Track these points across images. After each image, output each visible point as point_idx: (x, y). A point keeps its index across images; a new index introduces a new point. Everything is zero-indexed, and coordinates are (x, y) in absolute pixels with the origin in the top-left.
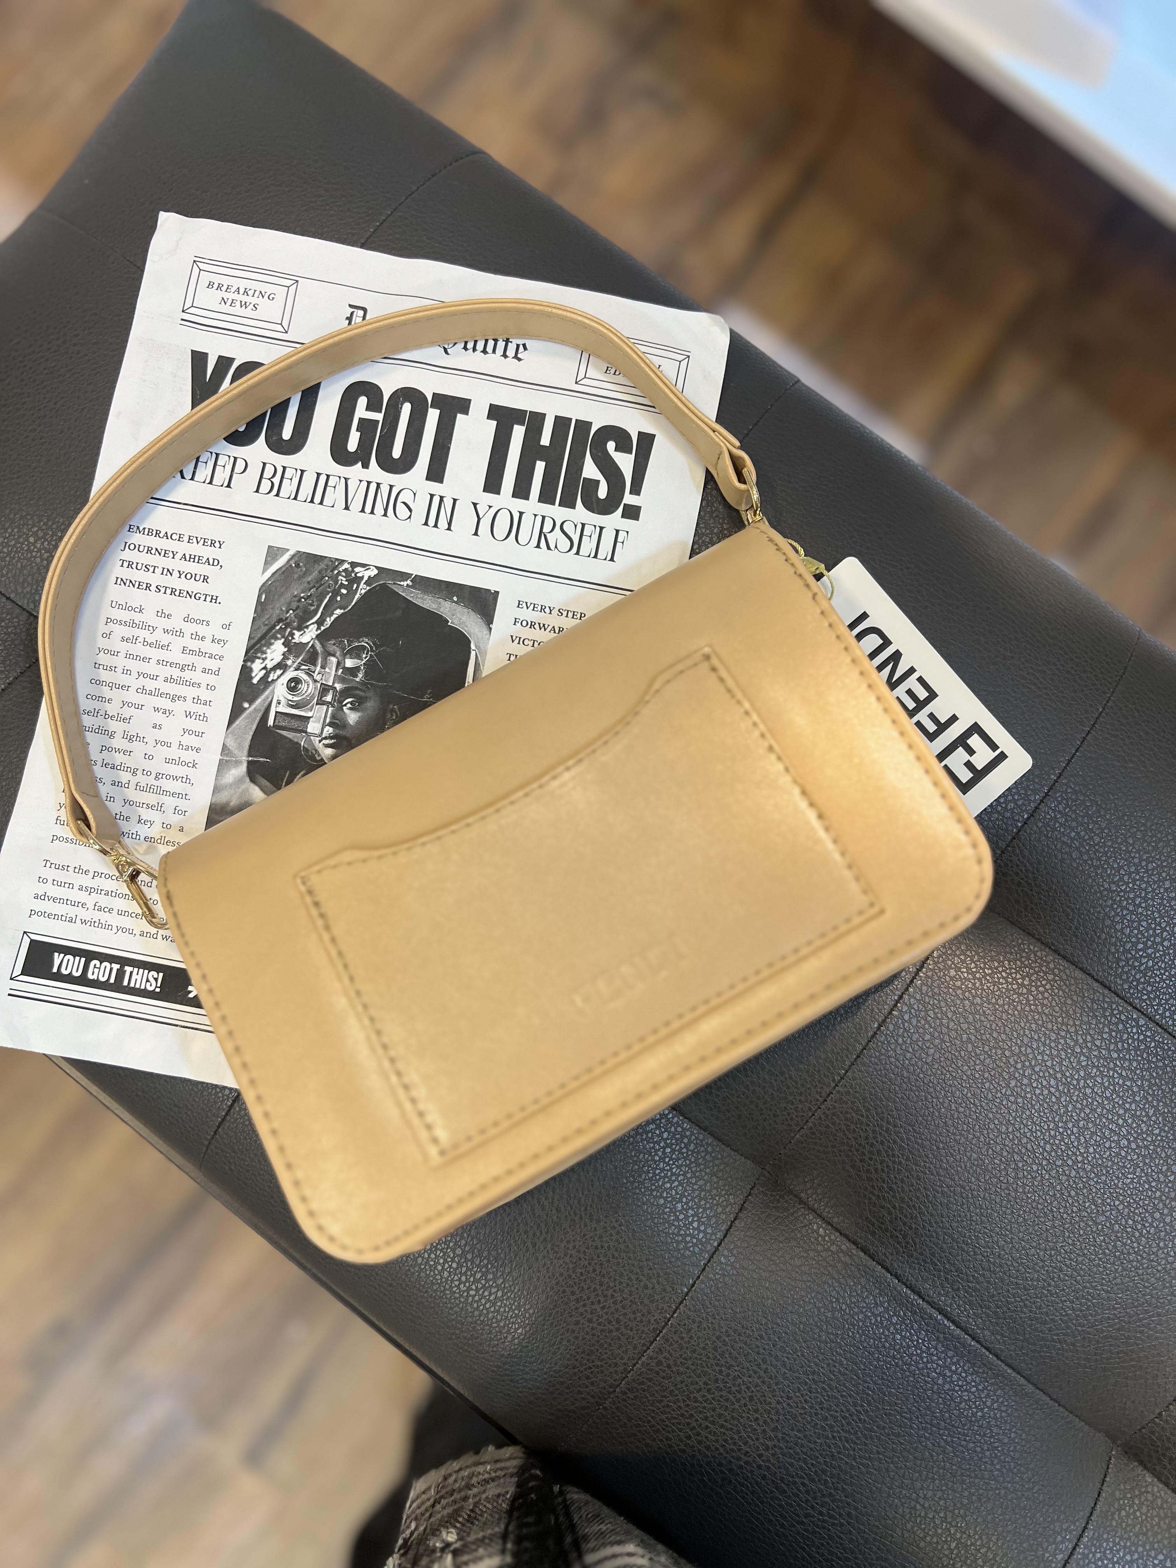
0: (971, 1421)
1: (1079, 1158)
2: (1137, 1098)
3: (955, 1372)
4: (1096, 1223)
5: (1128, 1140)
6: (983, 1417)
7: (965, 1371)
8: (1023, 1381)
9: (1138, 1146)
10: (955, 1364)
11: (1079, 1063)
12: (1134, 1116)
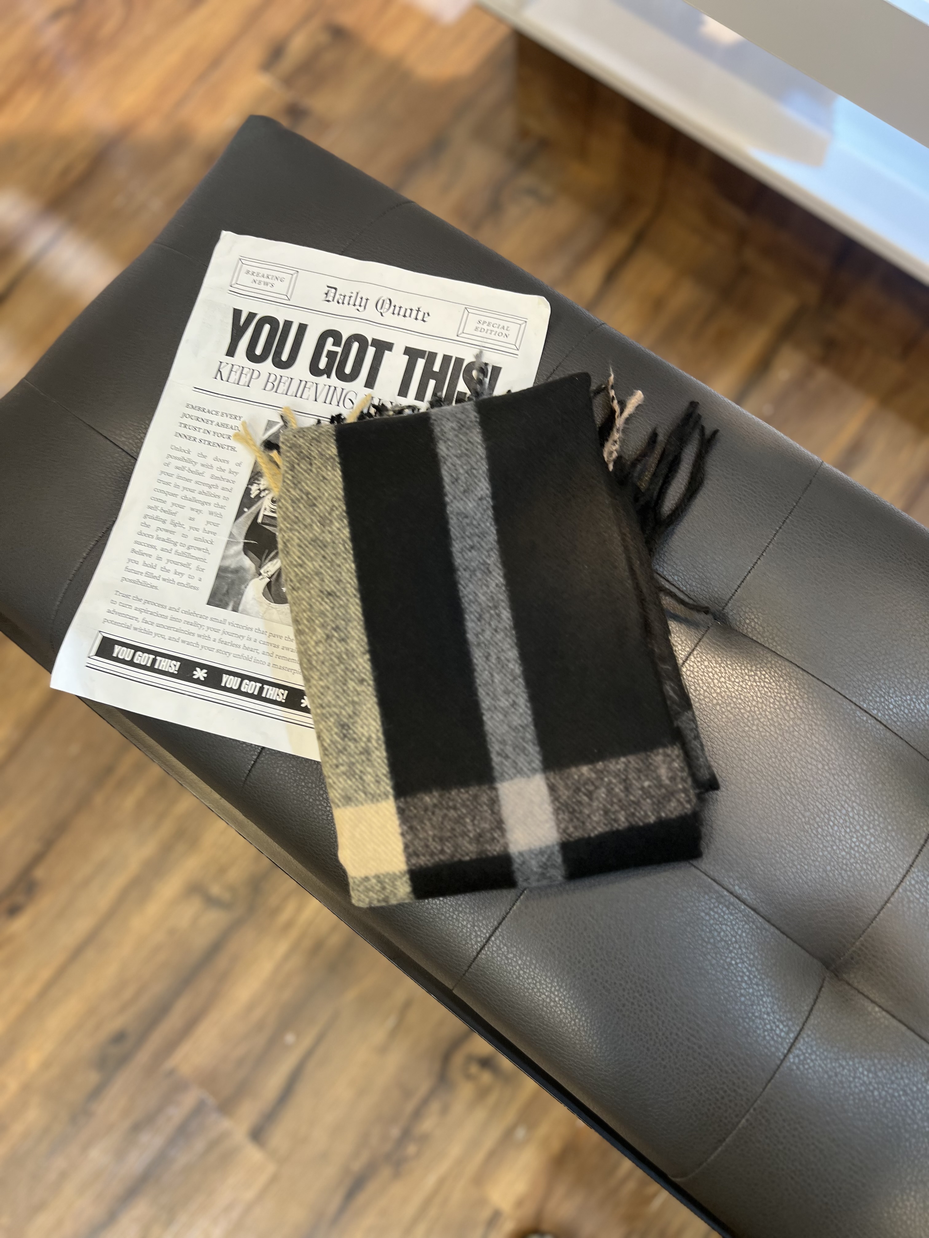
1: (792, 776)
2: (828, 738)
3: (716, 913)
5: (823, 764)
6: (736, 942)
7: (723, 912)
9: (830, 768)
11: (789, 716)
12: (826, 750)
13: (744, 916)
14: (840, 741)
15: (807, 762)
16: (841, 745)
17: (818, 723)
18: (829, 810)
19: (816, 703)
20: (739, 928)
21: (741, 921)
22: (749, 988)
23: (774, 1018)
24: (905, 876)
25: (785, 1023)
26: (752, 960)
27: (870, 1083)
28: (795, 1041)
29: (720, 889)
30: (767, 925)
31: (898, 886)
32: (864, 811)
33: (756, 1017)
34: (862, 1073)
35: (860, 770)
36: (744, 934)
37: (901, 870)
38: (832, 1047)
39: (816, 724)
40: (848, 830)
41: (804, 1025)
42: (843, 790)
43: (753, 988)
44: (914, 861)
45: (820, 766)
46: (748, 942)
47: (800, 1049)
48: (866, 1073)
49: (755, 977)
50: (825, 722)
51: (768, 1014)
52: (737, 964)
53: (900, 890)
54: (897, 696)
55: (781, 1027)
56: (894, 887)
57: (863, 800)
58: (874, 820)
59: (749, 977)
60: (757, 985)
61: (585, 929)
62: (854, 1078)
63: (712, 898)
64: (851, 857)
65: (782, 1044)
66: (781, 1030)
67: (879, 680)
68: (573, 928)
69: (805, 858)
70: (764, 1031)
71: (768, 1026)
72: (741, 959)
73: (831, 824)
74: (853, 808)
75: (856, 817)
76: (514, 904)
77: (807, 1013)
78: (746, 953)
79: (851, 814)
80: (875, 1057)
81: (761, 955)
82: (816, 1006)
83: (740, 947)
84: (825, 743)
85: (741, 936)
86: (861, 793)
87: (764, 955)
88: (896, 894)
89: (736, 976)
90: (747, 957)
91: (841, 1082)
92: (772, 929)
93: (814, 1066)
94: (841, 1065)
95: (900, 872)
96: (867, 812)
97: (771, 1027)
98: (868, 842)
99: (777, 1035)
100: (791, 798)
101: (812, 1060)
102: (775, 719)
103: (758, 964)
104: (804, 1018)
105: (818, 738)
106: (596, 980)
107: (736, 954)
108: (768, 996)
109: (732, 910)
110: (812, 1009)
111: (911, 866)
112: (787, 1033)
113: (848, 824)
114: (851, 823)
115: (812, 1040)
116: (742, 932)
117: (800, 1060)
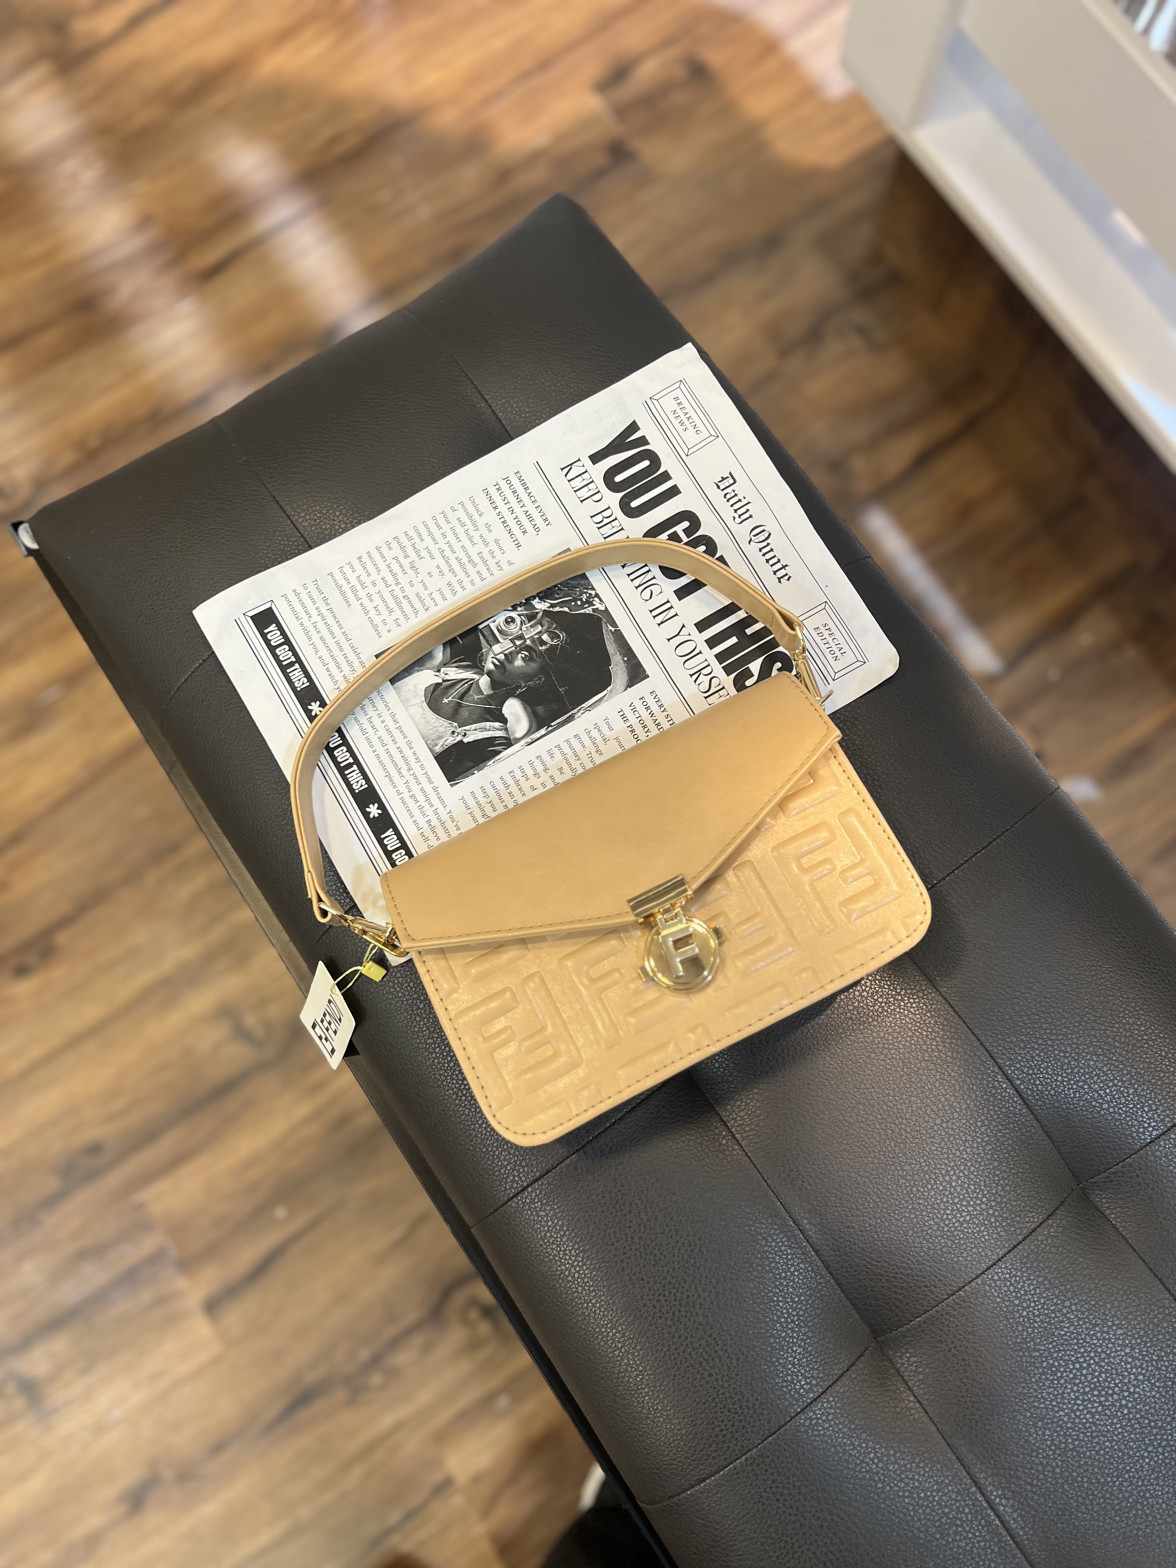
1: (905, 1122)
2: (957, 1094)
3: (774, 1240)
4: (903, 1170)
5: (942, 1120)
6: (785, 1278)
8: (820, 1264)
9: (948, 1127)
11: (923, 1057)
12: (951, 1106)
13: (803, 1253)
14: (968, 1102)
15: (925, 1112)
16: (968, 1106)
17: (952, 1074)
18: (931, 1172)
19: (957, 1052)
20: (792, 1265)
21: (798, 1258)
22: (783, 1332)
23: (799, 1371)
24: (989, 1268)
25: (808, 1381)
26: (795, 1302)
27: (878, 1473)
28: (812, 1403)
29: (788, 1217)
30: (824, 1272)
31: (978, 1277)
32: (969, 1184)
33: (780, 1364)
34: (872, 1459)
35: (979, 1140)
36: (796, 1273)
37: (987, 1261)
38: (850, 1422)
39: (950, 1075)
40: (945, 1200)
41: (827, 1389)
42: (954, 1154)
43: (786, 1332)
44: (1005, 1255)
45: (938, 1121)
46: (798, 1282)
47: (815, 1413)
48: (876, 1461)
49: (793, 1321)
50: (960, 1075)
51: (794, 1365)
52: (778, 1301)
53: (979, 1281)
54: (1047, 1073)
55: (803, 1383)
56: (974, 1276)
57: (972, 1173)
58: (977, 1198)
59: (786, 1319)
60: (793, 1331)
61: (630, 1213)
62: (862, 1461)
63: (775, 1224)
64: (938, 1230)
65: (798, 1400)
66: (802, 1387)
67: (1033, 1049)
68: (617, 1206)
69: (889, 1214)
70: (784, 1381)
71: (789, 1378)
72: (784, 1298)
73: (929, 1187)
74: (959, 1177)
75: (959, 1189)
76: (563, 1161)
77: (836, 1378)
78: (792, 1293)
79: (954, 1184)
80: (892, 1447)
81: (807, 1301)
82: (849, 1373)
83: (787, 1286)
84: (952, 1099)
85: (792, 1274)
86: (972, 1165)
87: (810, 1302)
88: (973, 1284)
89: (773, 1314)
90: (791, 1298)
91: (847, 1461)
92: (829, 1277)
93: (824, 1435)
94: (852, 1444)
95: (985, 1263)
96: (972, 1187)
97: (793, 1379)
98: (961, 1220)
99: (796, 1389)
100: (895, 1146)
101: (824, 1429)
102: (907, 1055)
103: (800, 1309)
104: (831, 1382)
105: (946, 1090)
106: (623, 1270)
107: (780, 1291)
108: (800, 1346)
109: (792, 1243)
110: (842, 1375)
111: (999, 1260)
112: (807, 1393)
113: (947, 1193)
114: (951, 1193)
115: (831, 1408)
116: (795, 1270)
117: (810, 1424)
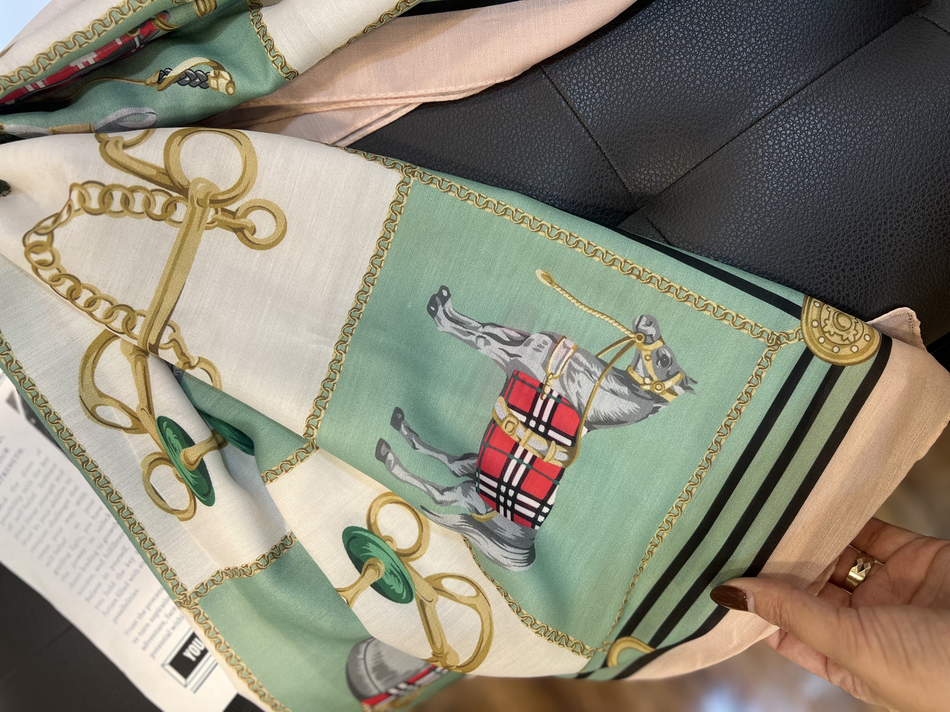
0: (861, 108)
7: (824, 102)
8: (845, 62)
10: (816, 108)
